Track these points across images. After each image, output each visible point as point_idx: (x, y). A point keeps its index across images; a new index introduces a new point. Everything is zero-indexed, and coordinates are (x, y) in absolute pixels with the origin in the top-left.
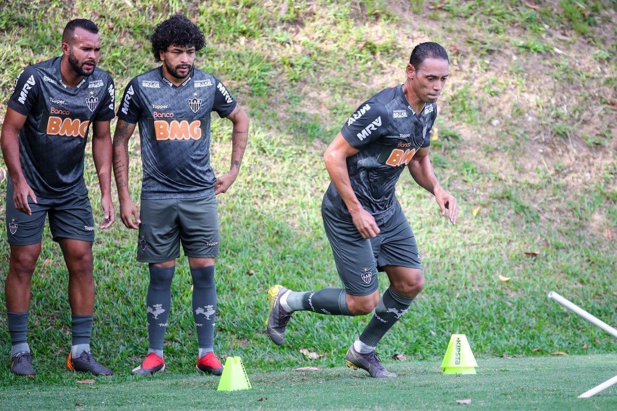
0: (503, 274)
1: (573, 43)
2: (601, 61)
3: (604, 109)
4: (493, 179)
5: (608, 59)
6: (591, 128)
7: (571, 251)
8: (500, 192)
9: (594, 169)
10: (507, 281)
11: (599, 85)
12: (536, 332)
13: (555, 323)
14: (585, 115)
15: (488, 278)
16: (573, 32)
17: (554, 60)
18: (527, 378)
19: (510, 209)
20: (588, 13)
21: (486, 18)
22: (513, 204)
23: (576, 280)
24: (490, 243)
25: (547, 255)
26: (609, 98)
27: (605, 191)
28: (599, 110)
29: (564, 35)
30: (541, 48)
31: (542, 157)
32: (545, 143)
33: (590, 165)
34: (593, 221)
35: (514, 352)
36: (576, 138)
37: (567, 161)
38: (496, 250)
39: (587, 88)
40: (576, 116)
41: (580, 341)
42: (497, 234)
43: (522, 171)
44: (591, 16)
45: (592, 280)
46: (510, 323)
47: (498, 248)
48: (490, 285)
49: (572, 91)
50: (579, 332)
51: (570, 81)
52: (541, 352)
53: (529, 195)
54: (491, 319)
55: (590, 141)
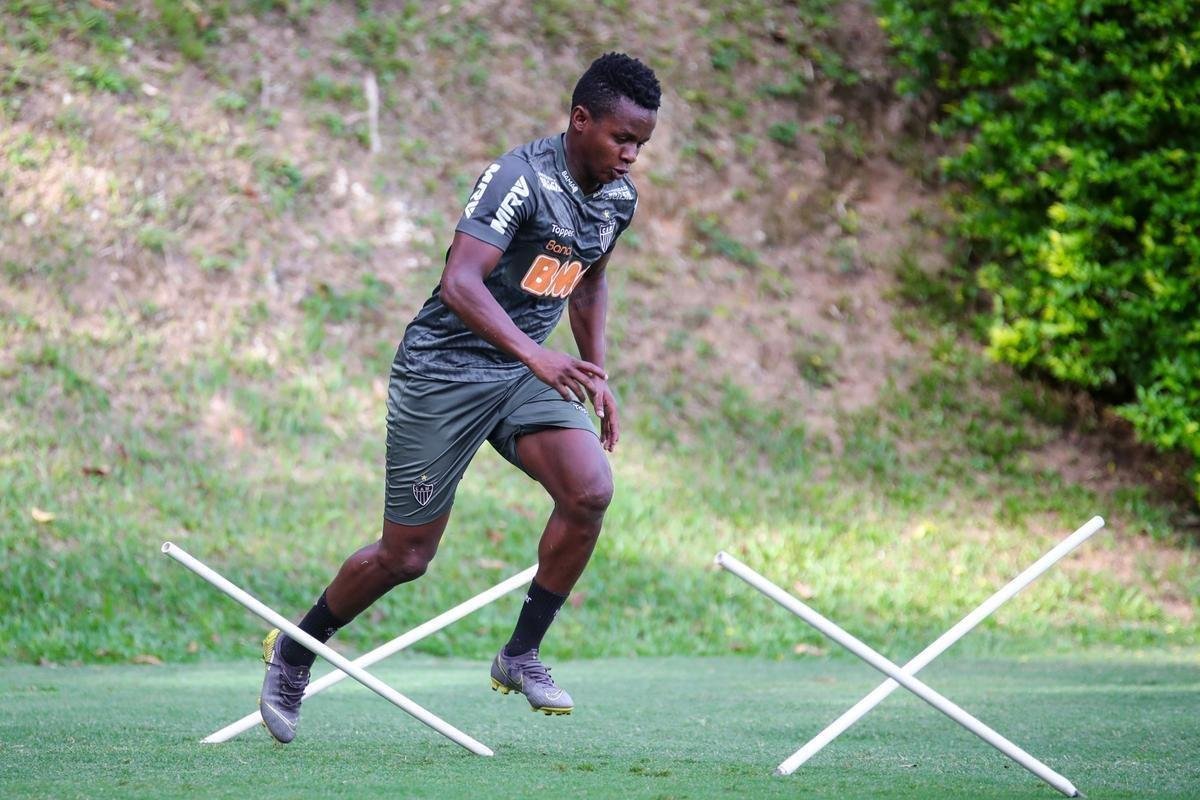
0: (42, 507)
1: (178, 75)
2: (229, 112)
3: (234, 203)
4: (23, 325)
5: (242, 110)
6: (209, 237)
7: (168, 467)
8: (36, 352)
9: (212, 315)
10: (49, 523)
11: (224, 158)
12: (102, 619)
13: (136, 602)
14: (199, 212)
15: (12, 514)
16: (179, 56)
17: (141, 107)
18: (96, 704)
19: (54, 383)
20: (205, 21)
21: (15, 22)
22: (60, 376)
23: (176, 523)
24: (16, 446)
25: (122, 474)
26: (243, 181)
27: (234, 357)
28: (225, 203)
29: (160, 58)
30: (117, 83)
31: (116, 290)
32: (123, 262)
33: (208, 306)
34: (210, 412)
35: (61, 656)
36: (180, 256)
37: (164, 297)
38: (27, 462)
39: (203, 163)
40: (182, 213)
41: (182, 638)
42: (30, 431)
43: (78, 314)
44: (211, 26)
45: (206, 523)
46: (52, 599)
47: (32, 458)
48: (15, 527)
49: (175, 167)
50: (180, 621)
51: (171, 148)
52: (112, 657)
53: (91, 359)
54: (16, 592)
55: (207, 262)
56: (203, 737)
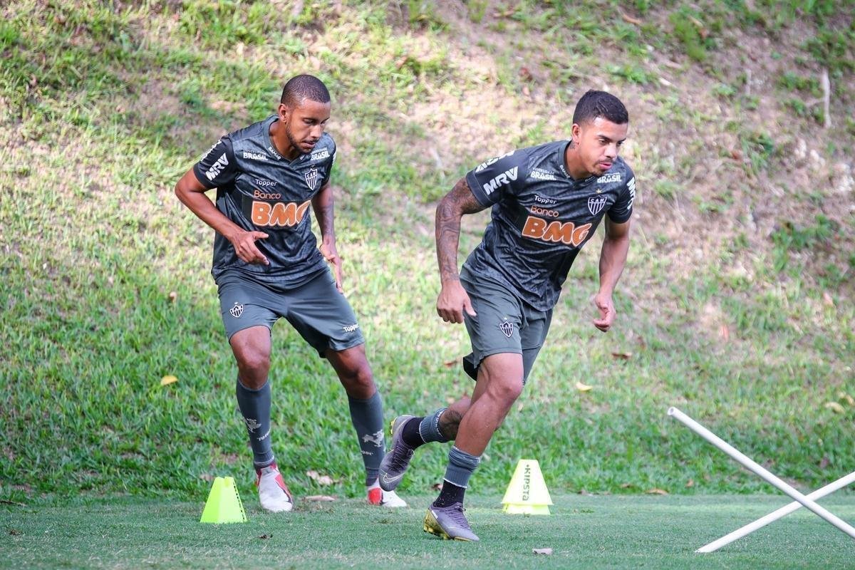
0: (583, 381)
1: (684, 72)
2: (721, 98)
3: (724, 164)
5: (731, 96)
6: (706, 188)
7: (674, 353)
8: (580, 270)
9: (707, 244)
10: (588, 391)
11: (718, 132)
12: (625, 461)
13: (650, 450)
14: (699, 170)
15: (562, 386)
16: (686, 58)
17: (658, 95)
18: (621, 523)
20: (706, 33)
21: (570, 33)
23: (680, 393)
24: (565, 338)
25: (641, 358)
26: (731, 148)
27: (722, 274)
28: (717, 164)
29: (673, 60)
30: (642, 78)
31: (638, 226)
32: (643, 206)
33: (704, 238)
34: (704, 314)
35: (596, 488)
36: (685, 201)
37: (673, 231)
38: (573, 348)
39: (702, 135)
40: (686, 172)
41: (682, 477)
42: (576, 327)
44: (710, 36)
45: (700, 394)
46: (590, 447)
47: (576, 346)
48: (564, 395)
49: (682, 138)
50: (681, 464)
51: (679, 124)
52: (632, 489)
54: (564, 441)
55: (703, 206)
56: (697, 548)
